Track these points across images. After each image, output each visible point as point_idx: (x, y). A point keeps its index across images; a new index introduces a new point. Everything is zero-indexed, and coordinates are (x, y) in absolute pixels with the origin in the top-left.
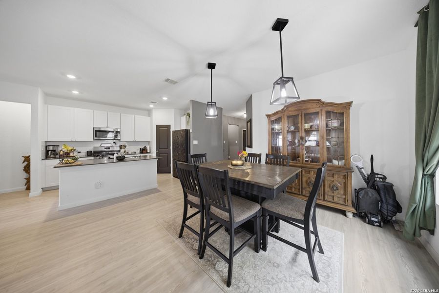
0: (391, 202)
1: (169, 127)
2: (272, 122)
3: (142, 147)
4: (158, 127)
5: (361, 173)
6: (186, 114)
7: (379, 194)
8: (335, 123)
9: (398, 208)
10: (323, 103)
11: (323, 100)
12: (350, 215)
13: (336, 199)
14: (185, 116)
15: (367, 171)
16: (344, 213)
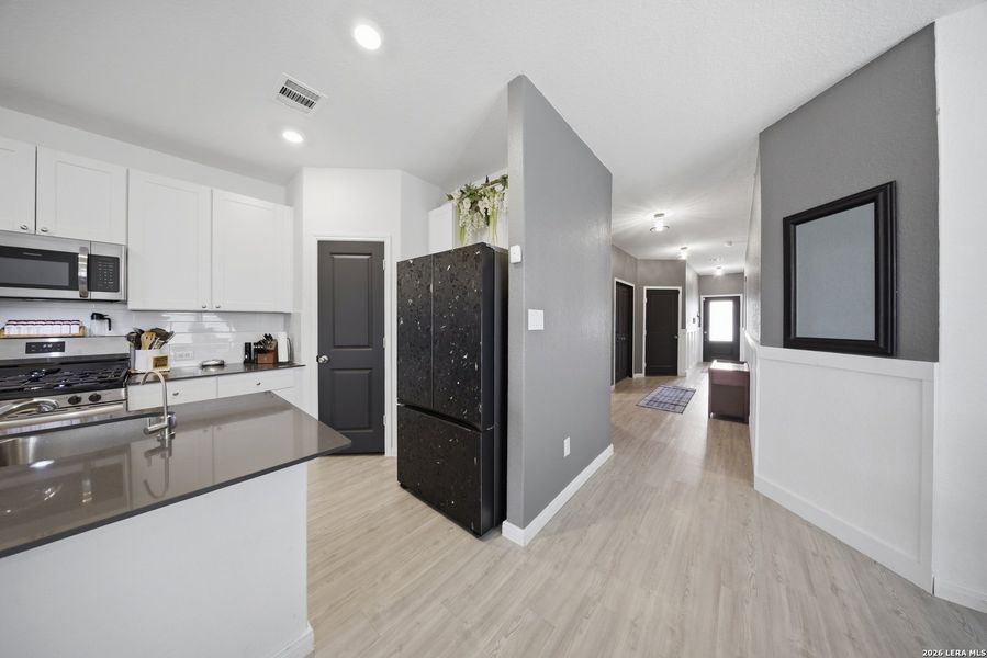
1: (375, 250)
4: (327, 250)
6: (456, 194)
14: (449, 207)
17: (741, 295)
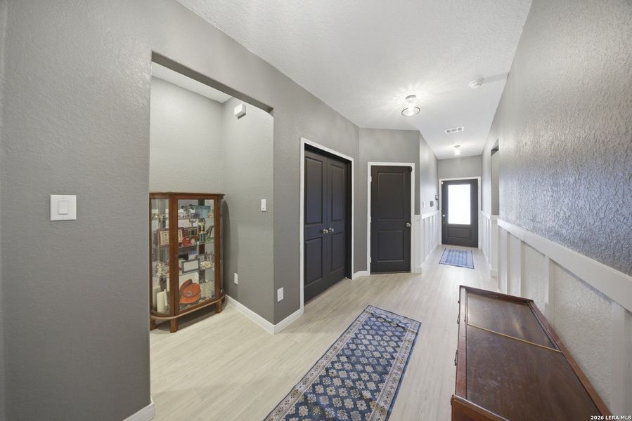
17: (479, 178)
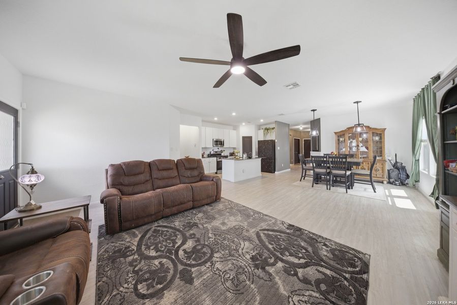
0: (404, 174)
1: (251, 138)
2: (338, 137)
3: (232, 151)
4: (244, 138)
5: (390, 162)
7: (399, 170)
8: (377, 138)
9: (408, 177)
10: (371, 128)
11: (370, 127)
12: (385, 182)
13: (378, 176)
14: (263, 130)
15: (393, 162)
16: (382, 182)
